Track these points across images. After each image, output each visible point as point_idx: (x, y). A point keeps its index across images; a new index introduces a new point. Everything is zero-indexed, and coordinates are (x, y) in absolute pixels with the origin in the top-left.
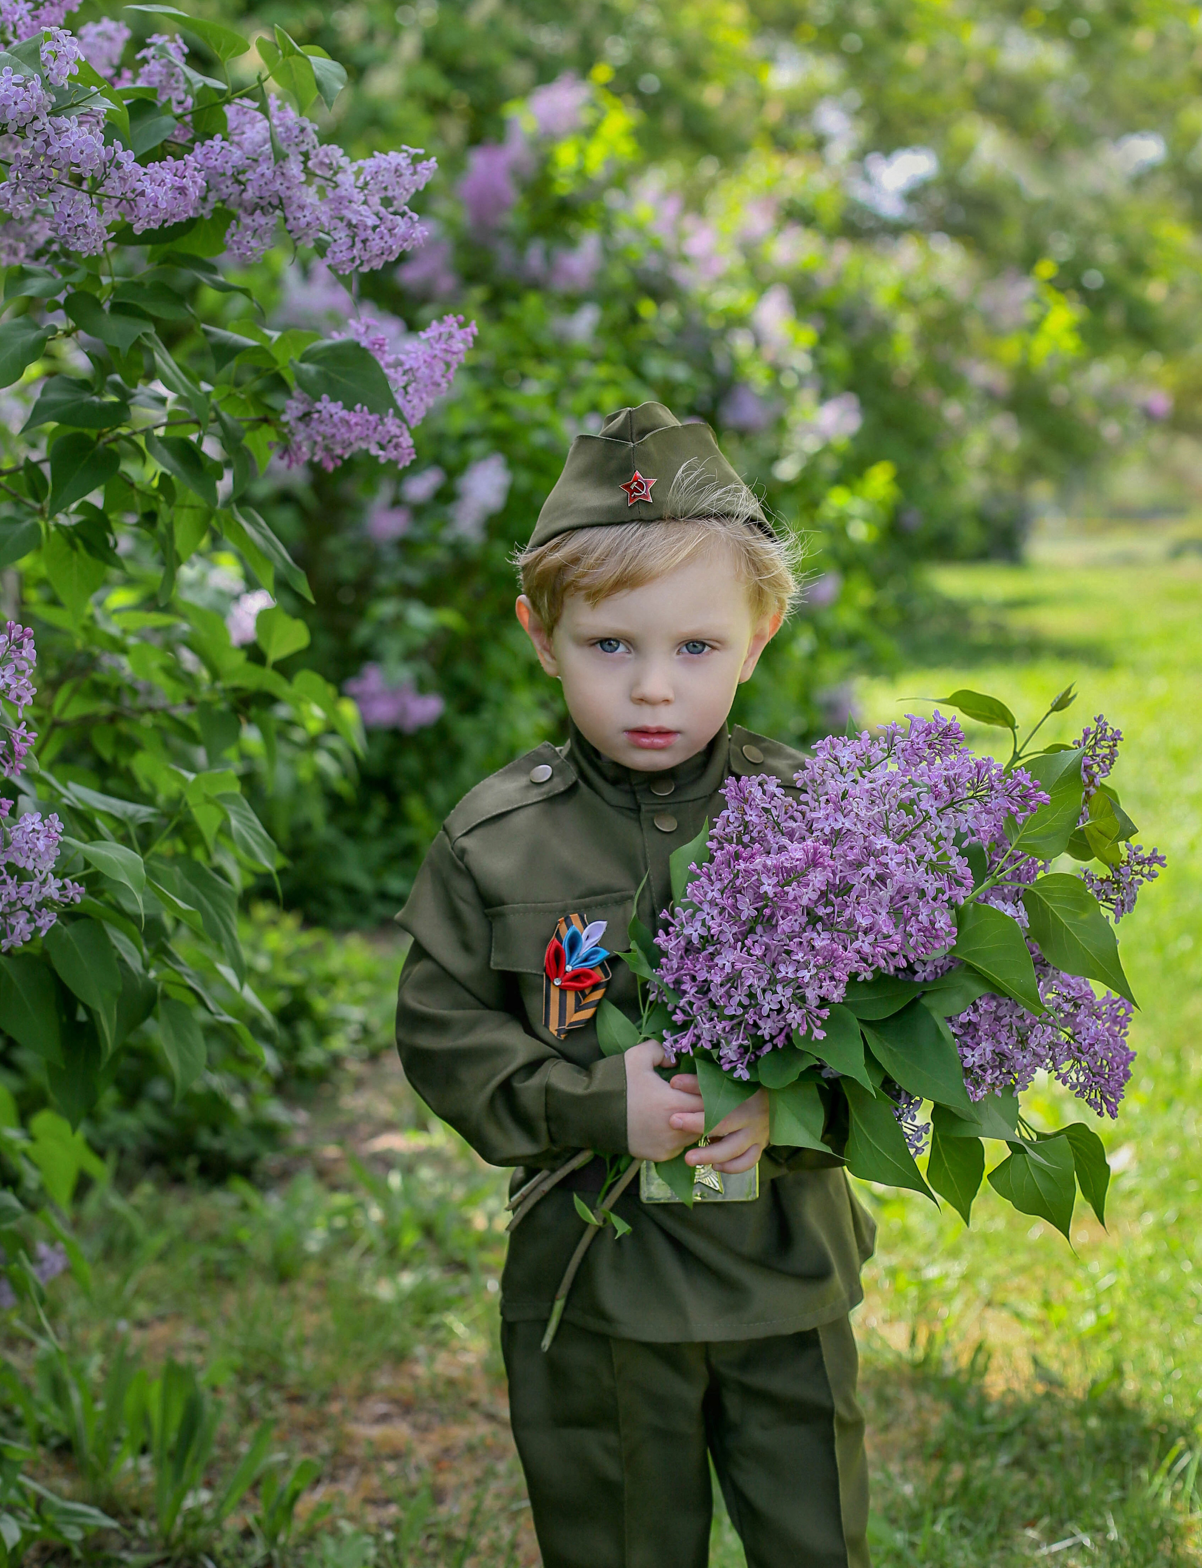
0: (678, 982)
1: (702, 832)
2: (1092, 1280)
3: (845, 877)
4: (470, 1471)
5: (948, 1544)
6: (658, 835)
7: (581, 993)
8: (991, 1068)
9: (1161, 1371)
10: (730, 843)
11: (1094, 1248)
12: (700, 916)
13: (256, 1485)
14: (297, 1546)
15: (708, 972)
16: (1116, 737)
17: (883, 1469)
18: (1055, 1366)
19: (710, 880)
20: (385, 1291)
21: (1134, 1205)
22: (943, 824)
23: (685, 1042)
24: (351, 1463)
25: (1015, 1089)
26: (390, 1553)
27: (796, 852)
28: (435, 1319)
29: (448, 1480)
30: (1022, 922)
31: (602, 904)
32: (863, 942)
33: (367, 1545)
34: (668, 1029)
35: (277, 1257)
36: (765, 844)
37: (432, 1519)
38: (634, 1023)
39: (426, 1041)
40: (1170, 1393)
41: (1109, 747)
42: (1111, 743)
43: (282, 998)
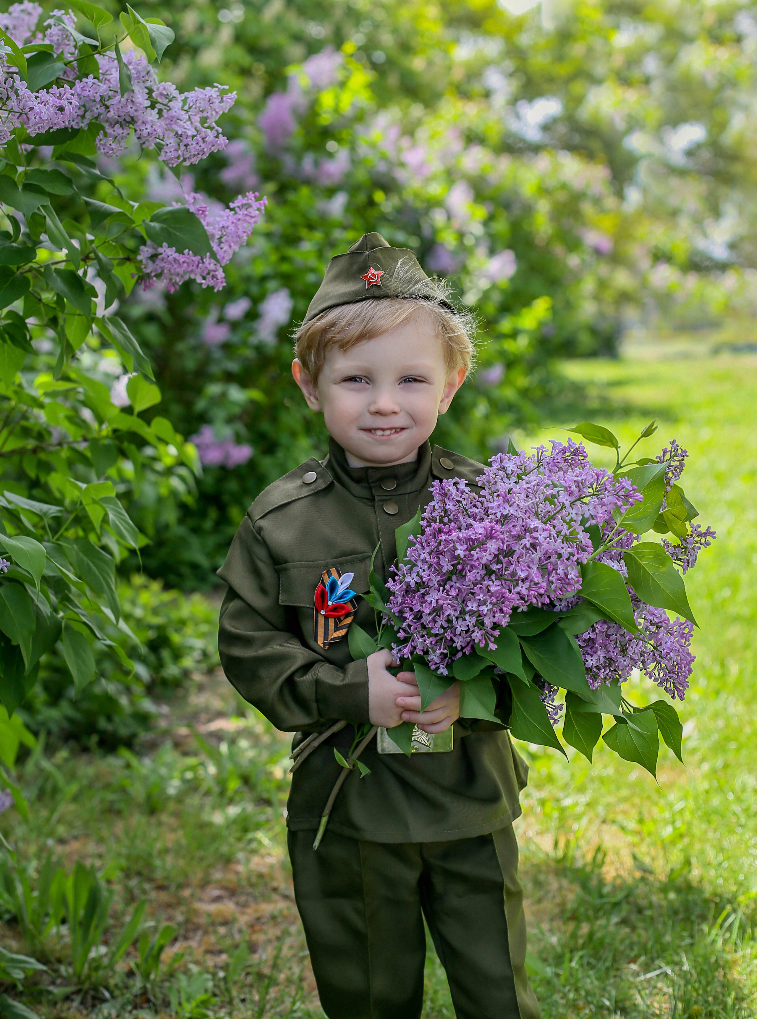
0: (401, 612)
1: (416, 515)
2: (670, 805)
3: (509, 545)
4: (273, 932)
5: (580, 975)
6: (386, 516)
7: (338, 620)
8: (604, 667)
9: (715, 862)
10: (435, 522)
11: (671, 785)
12: (416, 569)
13: (135, 943)
14: (163, 981)
15: (421, 606)
16: (684, 454)
17: (538, 927)
18: (647, 860)
19: (422, 546)
20: (218, 818)
21: (697, 757)
22: (574, 512)
23: (406, 651)
24: (197, 928)
25: (619, 681)
26: (222, 984)
27: (479, 529)
28: (250, 836)
29: (260, 937)
30: (623, 573)
31: (351, 562)
32: (522, 587)
33: (207, 980)
34: (394, 643)
35: (149, 797)
36: (458, 523)
37: (249, 963)
38: (372, 638)
39: (238, 652)
40: (721, 876)
41: (679, 460)
42: (680, 458)
43: (151, 634)
